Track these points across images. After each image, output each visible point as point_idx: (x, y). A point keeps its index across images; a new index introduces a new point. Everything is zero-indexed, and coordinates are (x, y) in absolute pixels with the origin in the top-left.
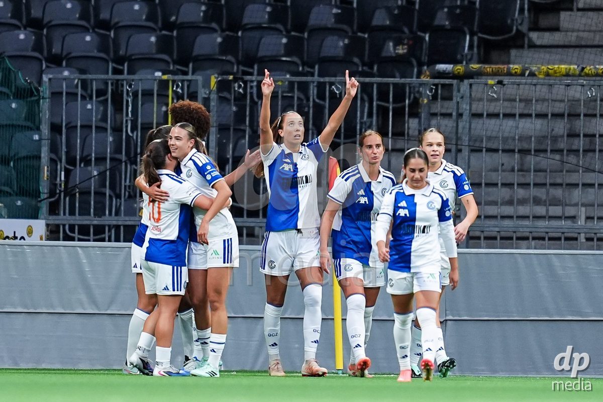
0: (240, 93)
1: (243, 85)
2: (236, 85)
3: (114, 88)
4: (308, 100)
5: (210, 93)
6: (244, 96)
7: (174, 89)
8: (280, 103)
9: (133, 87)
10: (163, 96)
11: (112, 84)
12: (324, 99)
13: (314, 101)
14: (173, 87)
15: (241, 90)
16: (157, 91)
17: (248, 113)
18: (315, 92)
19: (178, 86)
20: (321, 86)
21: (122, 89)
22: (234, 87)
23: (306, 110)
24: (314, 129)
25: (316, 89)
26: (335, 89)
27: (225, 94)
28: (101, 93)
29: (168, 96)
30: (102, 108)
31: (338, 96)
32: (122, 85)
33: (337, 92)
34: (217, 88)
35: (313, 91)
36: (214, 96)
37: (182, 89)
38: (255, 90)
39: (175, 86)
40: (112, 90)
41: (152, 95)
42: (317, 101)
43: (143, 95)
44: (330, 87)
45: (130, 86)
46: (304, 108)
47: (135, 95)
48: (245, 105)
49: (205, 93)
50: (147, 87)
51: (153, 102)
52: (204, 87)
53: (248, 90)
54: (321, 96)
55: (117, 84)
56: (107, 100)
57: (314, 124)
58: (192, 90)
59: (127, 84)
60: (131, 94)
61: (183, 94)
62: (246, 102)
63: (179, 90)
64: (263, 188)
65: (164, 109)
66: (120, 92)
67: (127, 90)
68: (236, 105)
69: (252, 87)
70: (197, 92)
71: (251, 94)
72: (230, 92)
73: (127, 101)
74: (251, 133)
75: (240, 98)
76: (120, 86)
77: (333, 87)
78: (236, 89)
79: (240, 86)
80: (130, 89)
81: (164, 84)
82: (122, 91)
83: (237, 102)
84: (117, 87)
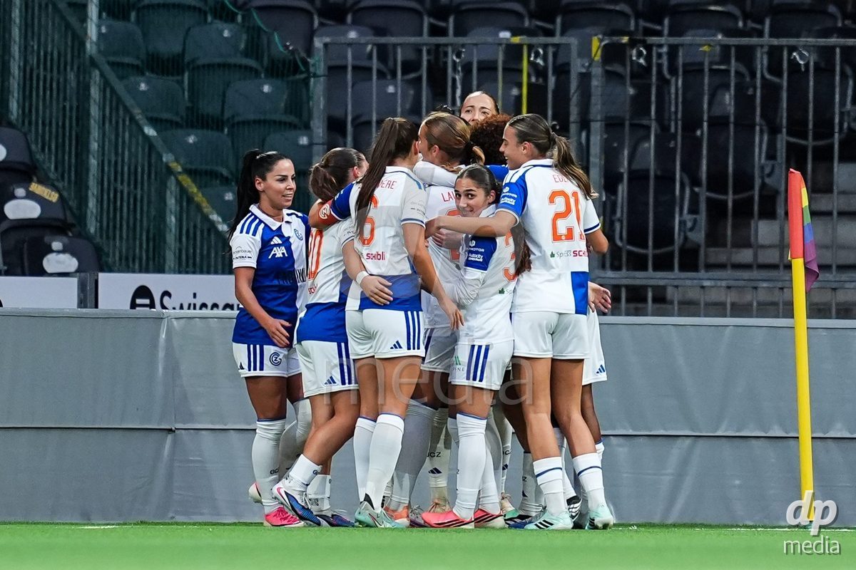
0: (640, 65)
1: (645, 52)
2: (634, 52)
3: (432, 57)
4: (753, 75)
5: (590, 65)
6: (648, 69)
7: (532, 59)
8: (706, 80)
9: (463, 56)
10: (513, 71)
11: (429, 52)
12: (780, 75)
13: (763, 77)
14: (529, 56)
15: (642, 61)
16: (504, 62)
17: (653, 98)
18: (765, 62)
19: (537, 55)
20: (774, 53)
21: (444, 60)
22: (631, 56)
23: (750, 92)
24: (764, 123)
25: (765, 57)
26: (797, 57)
27: (617, 68)
28: (410, 67)
29: (521, 71)
30: (412, 92)
31: (803, 69)
32: (446, 54)
33: (802, 62)
34: (602, 56)
35: (761, 61)
36: (597, 71)
37: (545, 58)
38: (665, 61)
39: (533, 55)
40: (429, 61)
41: (495, 69)
42: (768, 76)
43: (479, 69)
44: (790, 54)
45: (458, 55)
46: (747, 89)
47: (467, 69)
48: (649, 86)
49: (583, 66)
50: (486, 56)
51: (496, 80)
52: (580, 55)
53: (654, 60)
54: (775, 68)
55: (438, 51)
56: (420, 78)
57: (762, 116)
58: (560, 61)
59: (453, 52)
60: (460, 69)
61: (546, 68)
62: (651, 79)
63: (540, 61)
64: (680, 222)
65: (515, 92)
66: (441, 64)
67: (454, 62)
68: (633, 85)
69: (660, 56)
70: (568, 64)
71: (660, 66)
72: (624, 65)
73: (454, 80)
74: (659, 131)
75: (641, 75)
76: (442, 55)
77: (795, 54)
78: (634, 58)
79: (640, 54)
80: (458, 60)
81: (514, 52)
82: (446, 63)
83: (636, 81)
84: (437, 58)
